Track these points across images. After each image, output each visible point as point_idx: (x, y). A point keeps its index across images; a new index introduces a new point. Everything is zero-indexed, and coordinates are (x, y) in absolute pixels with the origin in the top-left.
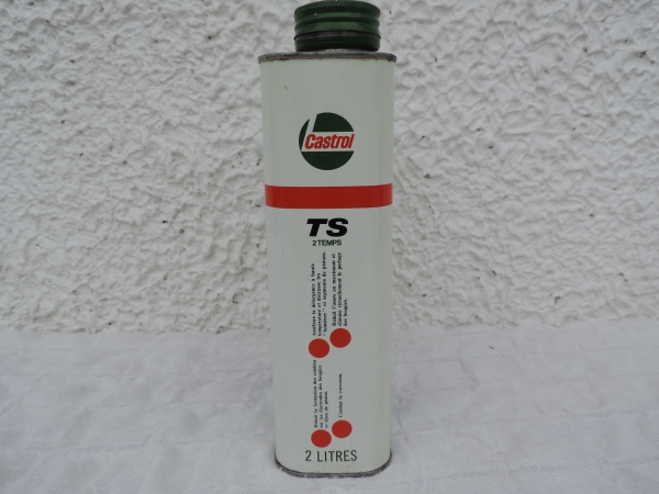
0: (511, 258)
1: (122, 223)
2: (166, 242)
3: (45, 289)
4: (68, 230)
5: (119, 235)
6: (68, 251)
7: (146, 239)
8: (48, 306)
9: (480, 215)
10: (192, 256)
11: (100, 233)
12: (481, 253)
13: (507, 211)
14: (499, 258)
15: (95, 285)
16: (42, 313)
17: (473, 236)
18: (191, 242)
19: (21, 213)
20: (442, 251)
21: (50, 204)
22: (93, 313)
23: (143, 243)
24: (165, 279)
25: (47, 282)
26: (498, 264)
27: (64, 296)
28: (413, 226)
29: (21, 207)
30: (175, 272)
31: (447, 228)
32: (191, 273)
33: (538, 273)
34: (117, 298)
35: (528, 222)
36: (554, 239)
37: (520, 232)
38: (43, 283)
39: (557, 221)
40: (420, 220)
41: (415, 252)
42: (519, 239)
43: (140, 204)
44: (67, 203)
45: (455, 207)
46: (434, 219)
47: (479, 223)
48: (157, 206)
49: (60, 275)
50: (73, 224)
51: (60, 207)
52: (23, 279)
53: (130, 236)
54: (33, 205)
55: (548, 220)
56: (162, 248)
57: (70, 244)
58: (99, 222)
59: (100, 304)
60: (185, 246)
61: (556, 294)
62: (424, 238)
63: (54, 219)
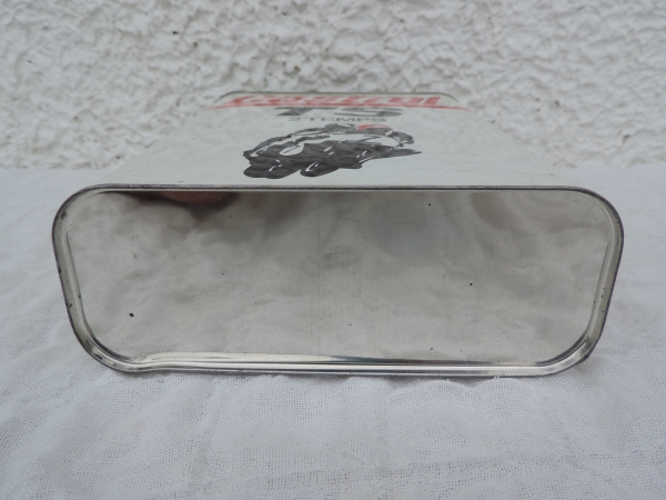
0: (579, 87)
1: (125, 34)
2: (176, 58)
3: (42, 115)
4: (64, 43)
5: (122, 49)
6: (66, 68)
7: (154, 54)
8: (48, 135)
9: (548, 30)
10: (207, 77)
11: (101, 47)
12: (544, 78)
13: (581, 27)
14: (566, 86)
15: (99, 111)
16: (41, 144)
17: (537, 57)
18: (207, 59)
19: (7, 20)
20: (498, 76)
21: (40, 10)
22: (99, 144)
23: (151, 59)
24: (178, 104)
25: (44, 107)
26: (562, 93)
27: (64, 124)
28: (467, 43)
29: (6, 14)
30: (189, 96)
31: (507, 46)
32: (207, 98)
33: (609, 105)
34: (125, 127)
35: (605, 41)
36: (632, 64)
37: (594, 53)
38: (40, 109)
39: (638, 41)
40: (476, 34)
41: (468, 76)
42: (590, 62)
43: (145, 9)
44: (59, 7)
45: (519, 19)
46: (493, 35)
47: (546, 41)
48: (165, 12)
49: (59, 98)
50: (68, 35)
51: (52, 12)
52: (17, 102)
53: (136, 51)
54: (20, 11)
55: (628, 39)
56: (173, 66)
57: (67, 59)
58: (99, 33)
59: (105, 133)
60: (200, 64)
61: (625, 132)
62: (479, 58)
63: (46, 28)
